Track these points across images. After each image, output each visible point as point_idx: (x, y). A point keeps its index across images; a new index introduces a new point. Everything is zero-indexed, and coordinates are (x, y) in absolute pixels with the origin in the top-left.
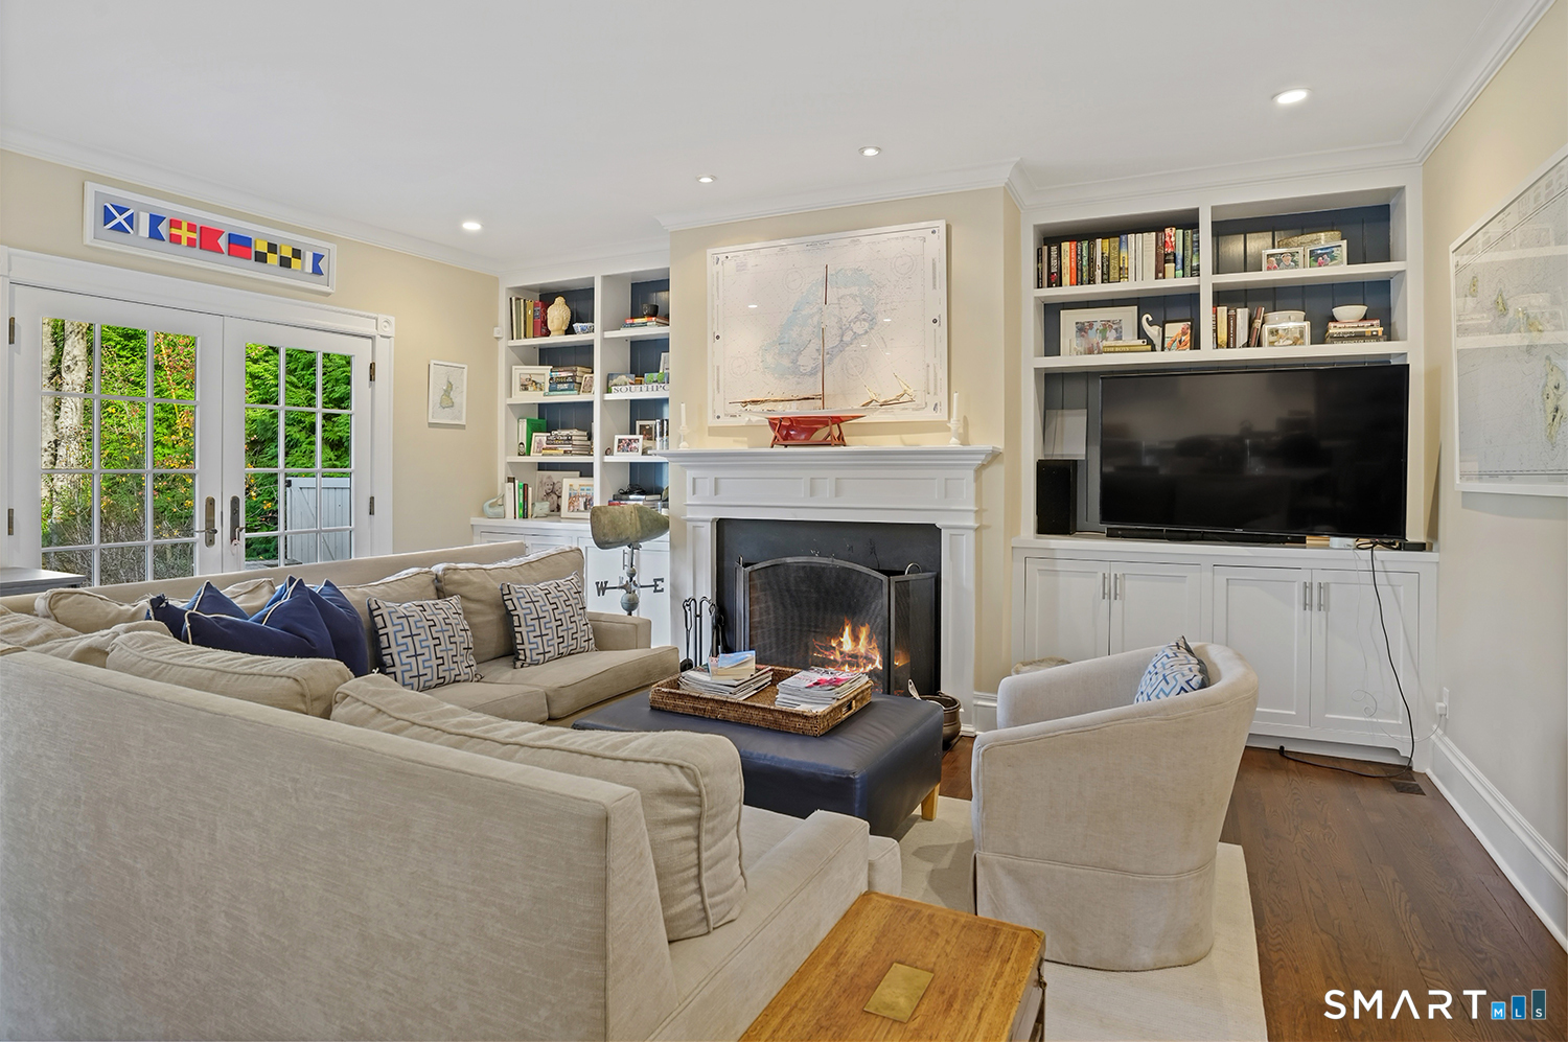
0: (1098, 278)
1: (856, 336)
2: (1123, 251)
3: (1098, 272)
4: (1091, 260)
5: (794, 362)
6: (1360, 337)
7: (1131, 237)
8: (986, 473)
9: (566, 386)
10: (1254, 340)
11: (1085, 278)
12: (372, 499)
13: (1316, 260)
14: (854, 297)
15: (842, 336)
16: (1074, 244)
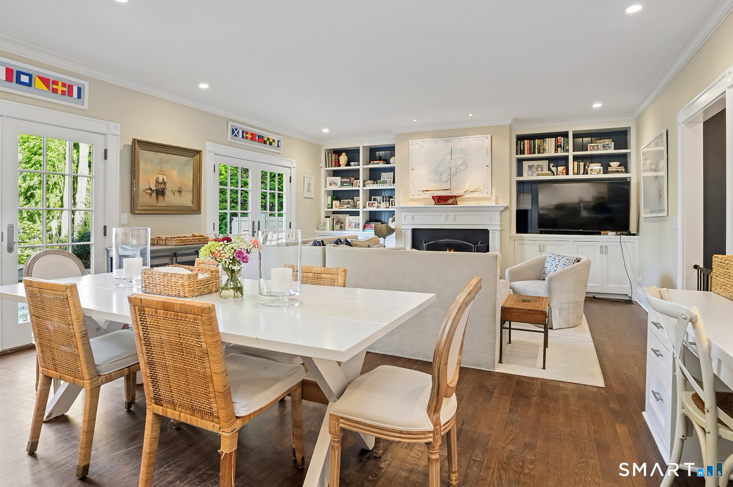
0: (537, 152)
1: (461, 170)
2: (545, 143)
3: (537, 150)
4: (534, 146)
5: (440, 178)
6: (618, 172)
7: (547, 139)
8: (503, 213)
9: (347, 184)
10: (586, 172)
11: (532, 152)
12: (290, 223)
13: (604, 148)
14: (460, 158)
15: (456, 170)
16: (528, 141)
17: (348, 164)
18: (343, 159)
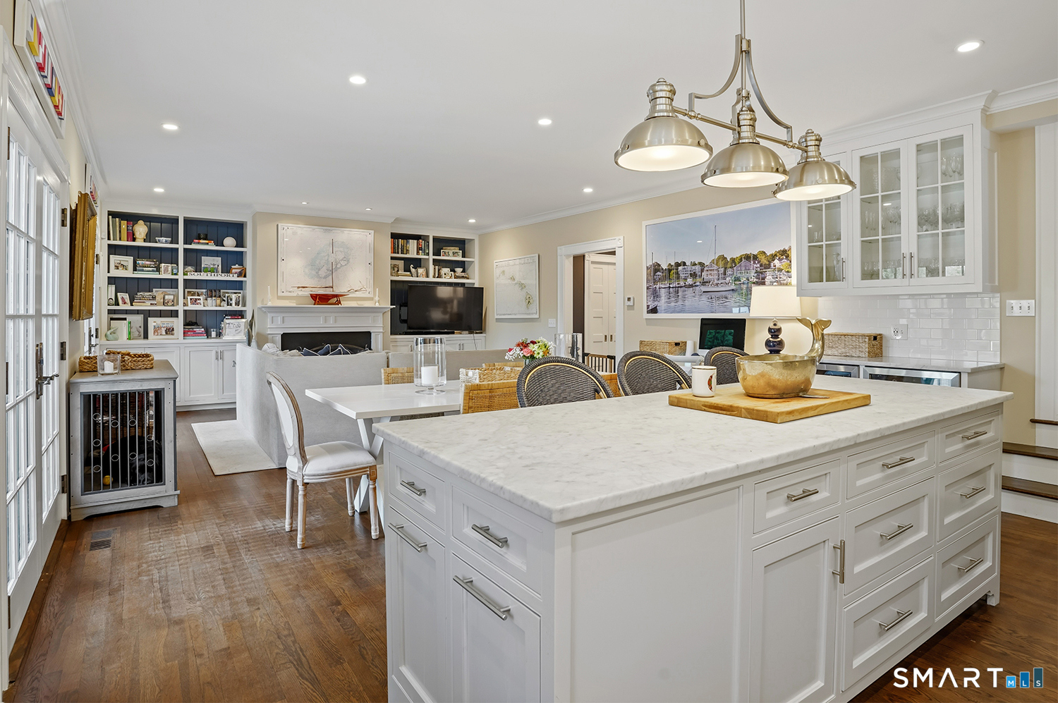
0: (400, 252)
1: (342, 265)
2: (408, 244)
3: (402, 250)
4: (398, 246)
5: (317, 273)
6: (464, 278)
7: (410, 240)
9: (151, 269)
10: (440, 276)
13: (454, 255)
14: (341, 252)
15: (337, 265)
16: (393, 240)
17: (149, 238)
18: (141, 229)
